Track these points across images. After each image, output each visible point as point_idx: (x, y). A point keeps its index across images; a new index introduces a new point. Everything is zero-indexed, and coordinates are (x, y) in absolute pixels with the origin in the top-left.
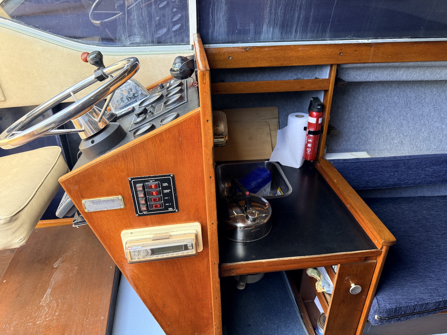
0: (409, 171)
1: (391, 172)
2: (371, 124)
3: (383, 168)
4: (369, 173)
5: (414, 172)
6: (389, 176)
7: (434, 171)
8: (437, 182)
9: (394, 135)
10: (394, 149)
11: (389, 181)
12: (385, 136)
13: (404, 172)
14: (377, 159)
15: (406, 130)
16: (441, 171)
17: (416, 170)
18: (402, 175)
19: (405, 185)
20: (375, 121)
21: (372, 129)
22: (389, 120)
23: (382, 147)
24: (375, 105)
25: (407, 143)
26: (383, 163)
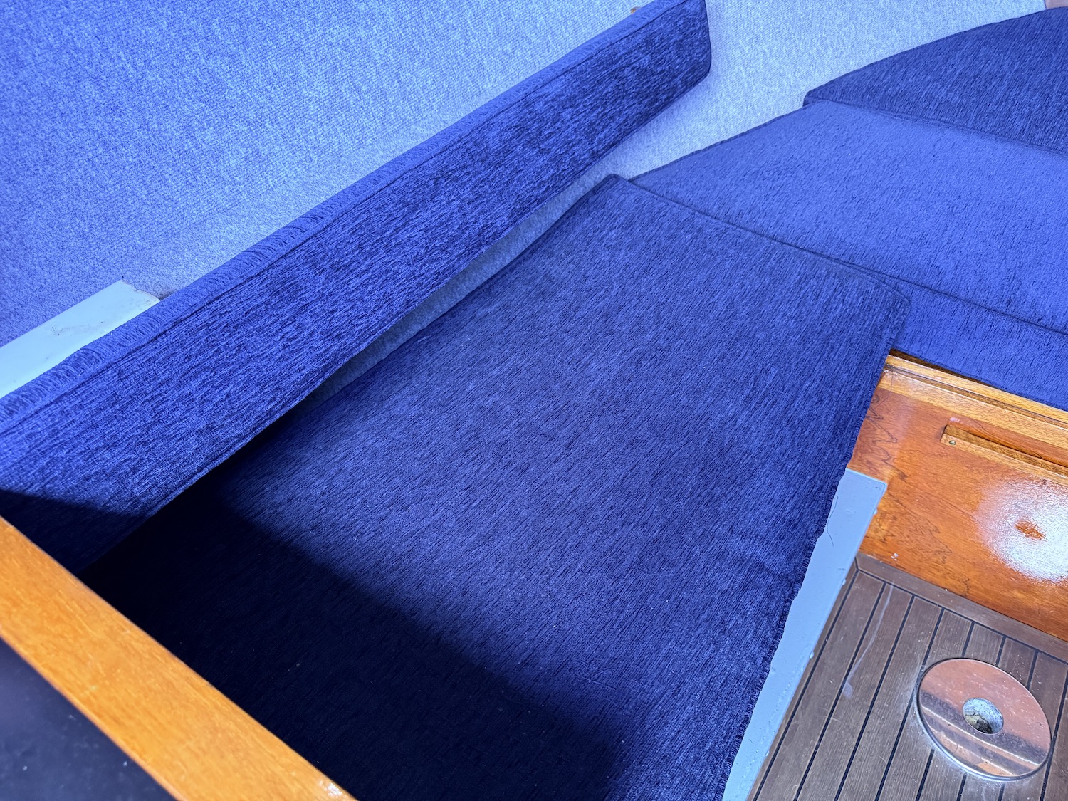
0: (347, 283)
1: (279, 326)
2: (81, 125)
3: (236, 327)
4: (187, 390)
5: (366, 276)
6: (285, 347)
7: (426, 231)
8: (457, 265)
9: (209, 138)
10: (245, 196)
11: (296, 368)
12: (176, 156)
13: (331, 294)
14: (182, 307)
15: (243, 95)
16: (448, 220)
17: (367, 263)
18: (332, 312)
19: (365, 340)
20: (91, 108)
21: (101, 150)
22: (150, 78)
23: (195, 210)
24: (38, 24)
25: (277, 148)
26: (223, 307)
